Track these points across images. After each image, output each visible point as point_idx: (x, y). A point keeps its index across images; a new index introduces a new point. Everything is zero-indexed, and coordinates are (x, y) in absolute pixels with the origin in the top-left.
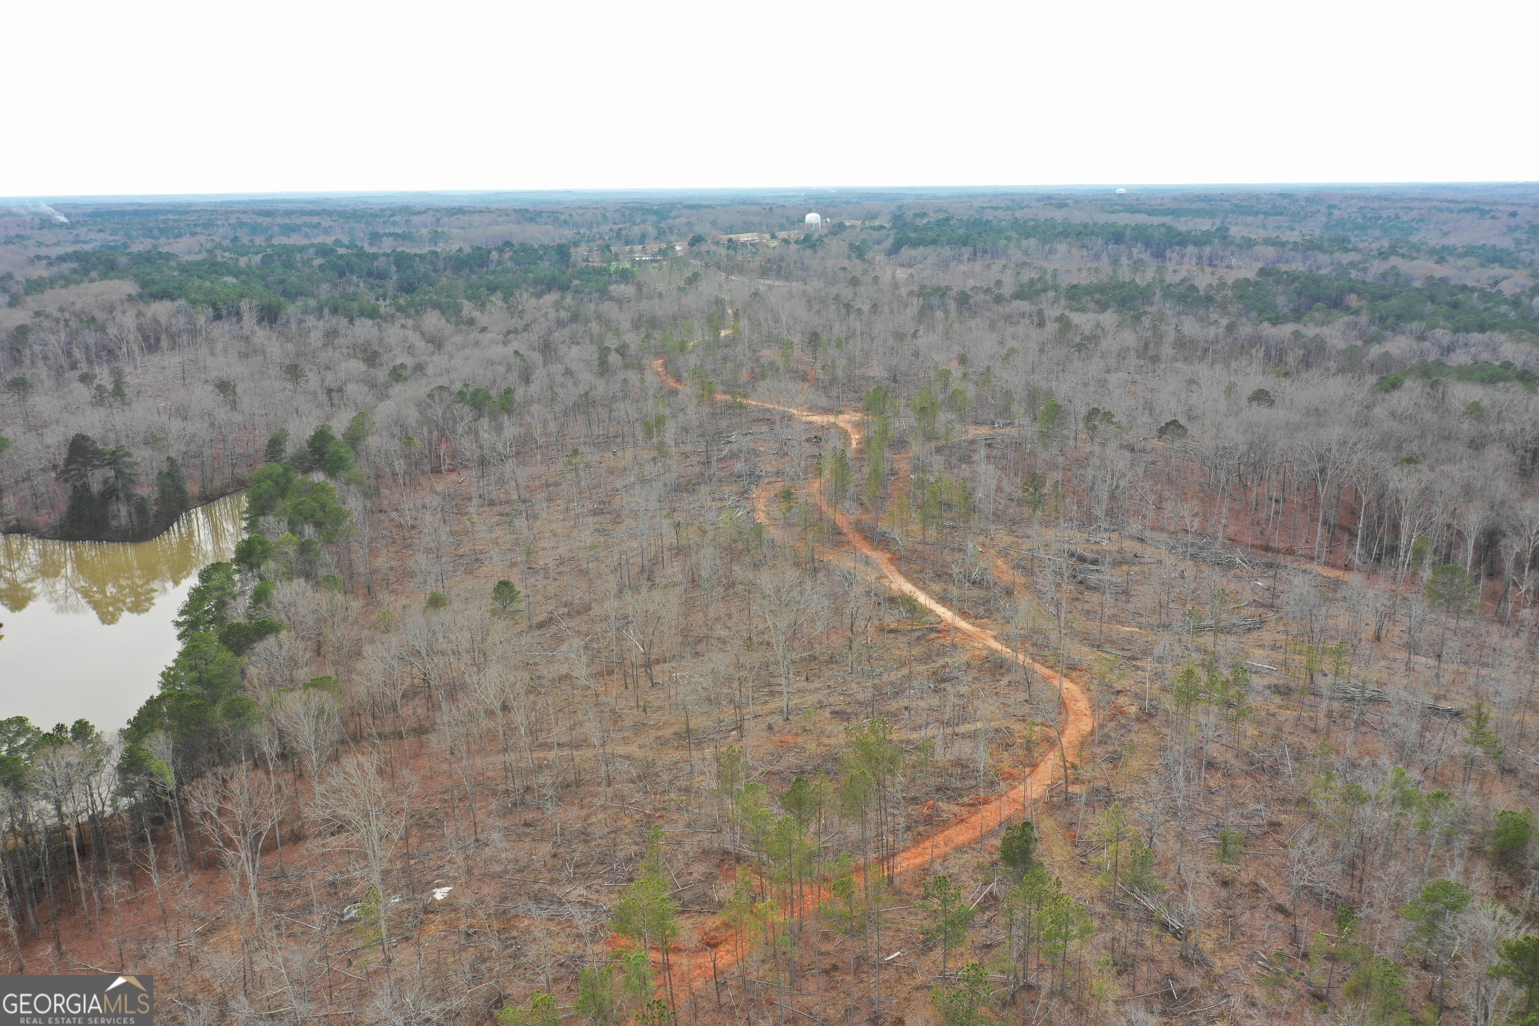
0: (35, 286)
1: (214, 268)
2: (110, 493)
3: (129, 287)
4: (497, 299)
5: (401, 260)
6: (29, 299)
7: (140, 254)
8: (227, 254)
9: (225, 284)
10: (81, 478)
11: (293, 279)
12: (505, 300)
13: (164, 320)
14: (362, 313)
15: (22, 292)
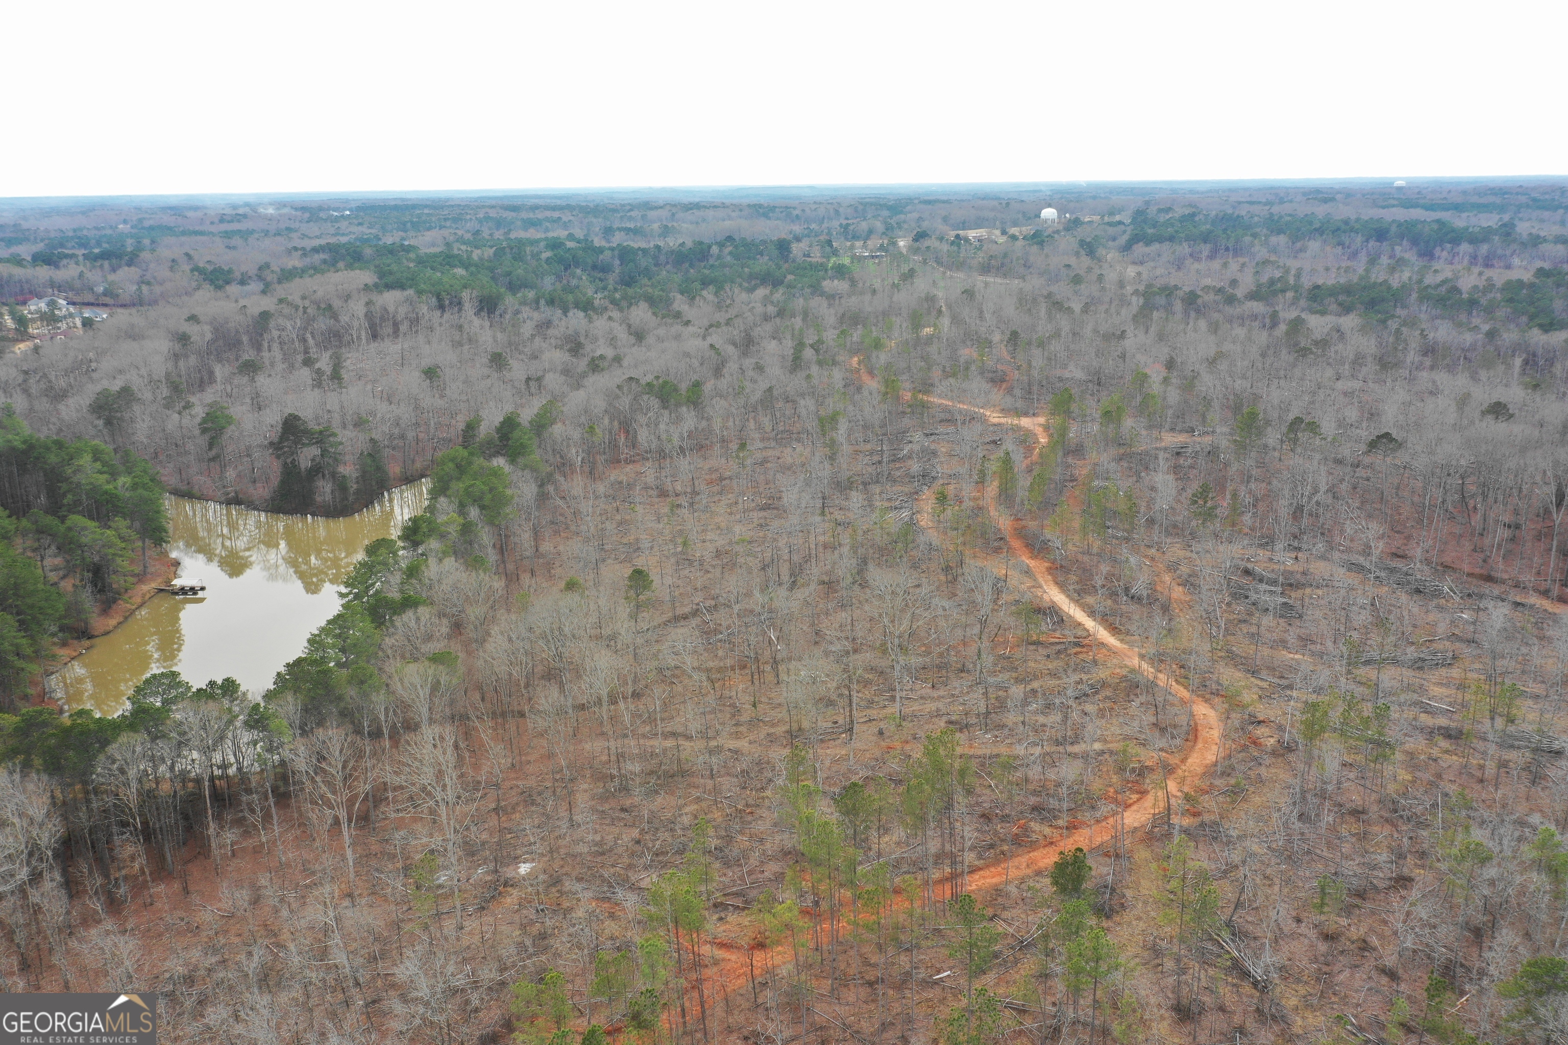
0: (287, 275)
1: (448, 259)
2: (316, 471)
3: (367, 277)
4: (708, 294)
5: (625, 254)
6: (279, 288)
7: (385, 246)
8: (463, 247)
9: (454, 275)
10: (293, 454)
11: (520, 271)
12: (716, 294)
13: (391, 309)
14: (577, 306)
15: (275, 280)
